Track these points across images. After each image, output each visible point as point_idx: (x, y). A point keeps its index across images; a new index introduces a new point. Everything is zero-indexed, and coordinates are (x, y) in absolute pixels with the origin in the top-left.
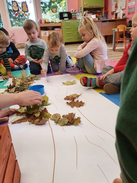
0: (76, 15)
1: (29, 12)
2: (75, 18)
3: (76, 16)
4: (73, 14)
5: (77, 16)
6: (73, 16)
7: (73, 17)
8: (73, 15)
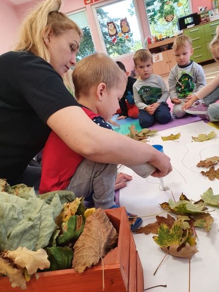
0: (207, 14)
1: (131, 32)
2: (206, 20)
3: (208, 16)
4: (202, 14)
5: (210, 16)
6: (203, 18)
7: (202, 20)
8: (202, 16)
